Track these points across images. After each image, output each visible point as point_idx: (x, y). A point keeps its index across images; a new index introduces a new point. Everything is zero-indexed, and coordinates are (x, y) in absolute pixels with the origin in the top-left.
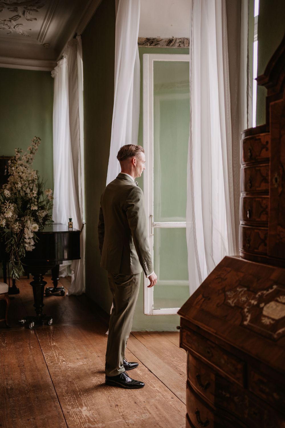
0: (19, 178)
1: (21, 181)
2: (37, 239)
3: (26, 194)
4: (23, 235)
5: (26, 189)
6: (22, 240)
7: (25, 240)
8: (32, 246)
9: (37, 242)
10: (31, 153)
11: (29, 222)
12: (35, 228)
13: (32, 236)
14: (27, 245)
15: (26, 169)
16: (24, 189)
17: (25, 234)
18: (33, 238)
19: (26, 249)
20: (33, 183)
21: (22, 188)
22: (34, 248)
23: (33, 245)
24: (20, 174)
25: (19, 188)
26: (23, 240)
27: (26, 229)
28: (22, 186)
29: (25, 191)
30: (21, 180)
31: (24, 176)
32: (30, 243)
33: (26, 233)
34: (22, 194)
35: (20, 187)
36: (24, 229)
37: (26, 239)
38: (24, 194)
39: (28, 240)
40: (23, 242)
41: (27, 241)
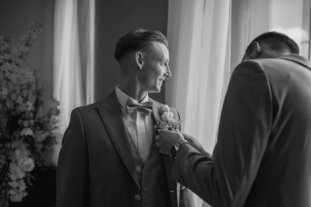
0: (5, 81)
1: (7, 86)
2: (31, 180)
3: (16, 105)
4: (6, 175)
5: (17, 97)
6: (4, 184)
7: (10, 184)
8: (22, 193)
9: (31, 185)
10: (27, 44)
11: (18, 152)
12: (28, 166)
13: (22, 175)
14: (12, 192)
15: (17, 67)
16: (13, 97)
17: (11, 173)
18: (24, 178)
19: (11, 199)
20: (28, 88)
21: (9, 96)
22: (25, 194)
23: (23, 191)
24: (7, 74)
25: (3, 97)
26: (7, 182)
27: (12, 166)
28: (10, 93)
29: (14, 101)
30: (9, 83)
31: (13, 77)
32: (18, 188)
33: (12, 171)
34: (9, 105)
35: (5, 95)
36: (9, 165)
37: (11, 181)
38: (13, 105)
39: (15, 182)
40: (6, 187)
41: (14, 184)
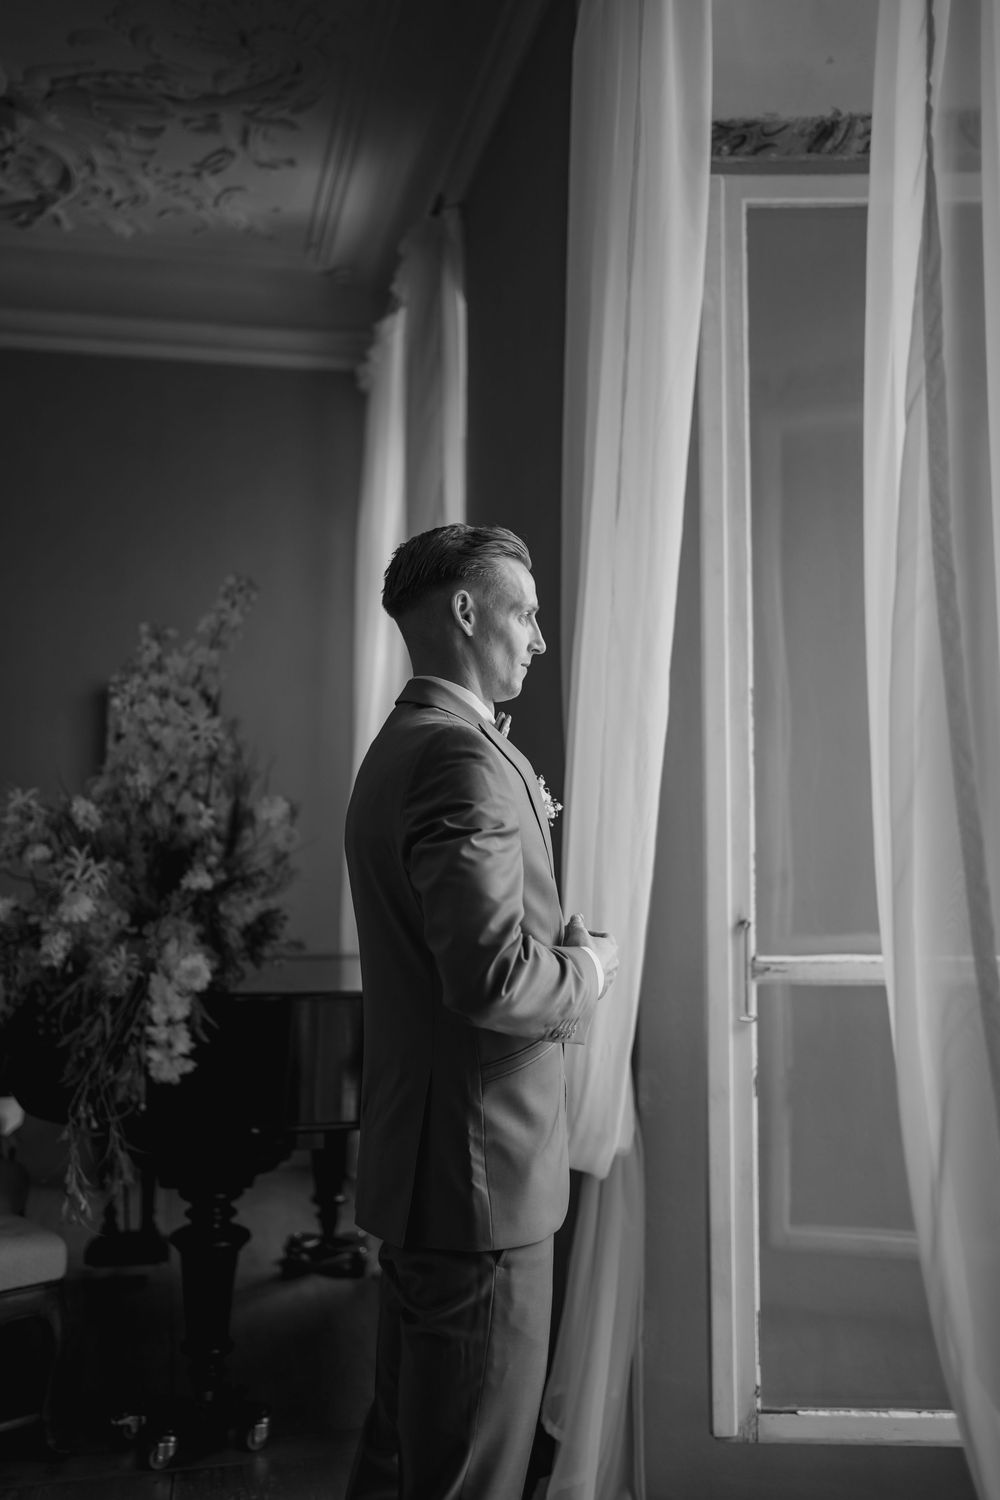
0: (145, 749)
1: (152, 762)
2: (205, 1025)
3: (177, 818)
4: (141, 1007)
5: (179, 795)
6: (135, 1030)
7: (150, 1030)
8: (182, 1060)
9: (205, 1039)
10: (215, 643)
11: (171, 949)
12: (193, 973)
13: (181, 1010)
14: (155, 1055)
15: (181, 711)
16: (169, 794)
17: (152, 1002)
18: (188, 1020)
19: (153, 1073)
20: (210, 770)
21: (156, 792)
22: (189, 1066)
23: (184, 1056)
24: (152, 729)
25: (141, 792)
26: (141, 1026)
27: (156, 982)
28: (160, 784)
29: (172, 807)
30: (157, 755)
31: (167, 736)
32: (170, 1045)
33: (155, 997)
34: (158, 816)
35: (144, 786)
36: (148, 980)
37: (152, 1023)
38: (167, 819)
39: (162, 1028)
40: (139, 1039)
41: (160, 1033)
